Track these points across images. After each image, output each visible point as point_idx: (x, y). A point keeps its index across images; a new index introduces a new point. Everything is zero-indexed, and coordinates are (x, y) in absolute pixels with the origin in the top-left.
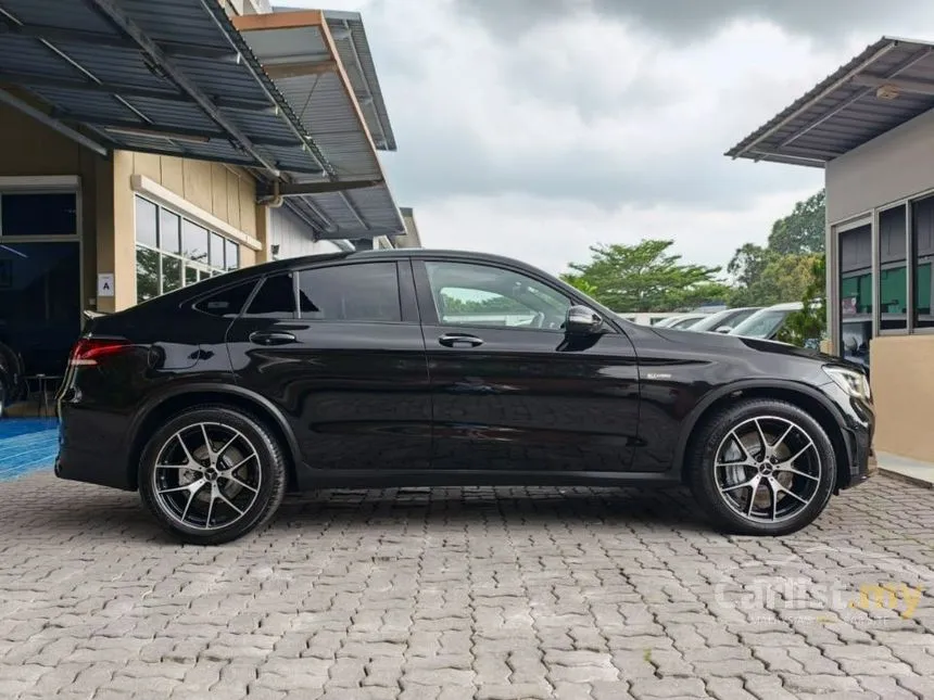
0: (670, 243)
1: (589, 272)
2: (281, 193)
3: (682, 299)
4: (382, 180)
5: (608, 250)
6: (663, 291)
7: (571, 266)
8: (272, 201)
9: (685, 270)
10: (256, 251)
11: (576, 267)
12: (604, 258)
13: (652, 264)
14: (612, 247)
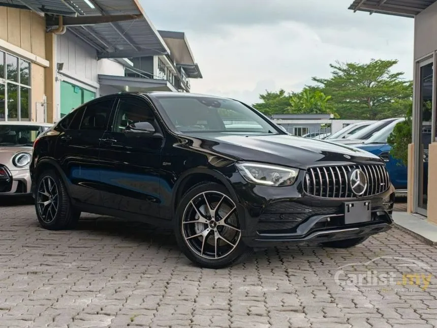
0: (395, 62)
1: (329, 84)
2: (64, 24)
3: (402, 108)
4: (141, 15)
5: (345, 67)
6: (389, 101)
7: (315, 79)
8: (57, 30)
9: (407, 84)
10: (45, 67)
11: (318, 81)
12: (341, 73)
13: (380, 79)
14: (348, 65)
